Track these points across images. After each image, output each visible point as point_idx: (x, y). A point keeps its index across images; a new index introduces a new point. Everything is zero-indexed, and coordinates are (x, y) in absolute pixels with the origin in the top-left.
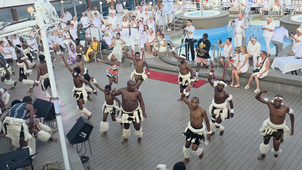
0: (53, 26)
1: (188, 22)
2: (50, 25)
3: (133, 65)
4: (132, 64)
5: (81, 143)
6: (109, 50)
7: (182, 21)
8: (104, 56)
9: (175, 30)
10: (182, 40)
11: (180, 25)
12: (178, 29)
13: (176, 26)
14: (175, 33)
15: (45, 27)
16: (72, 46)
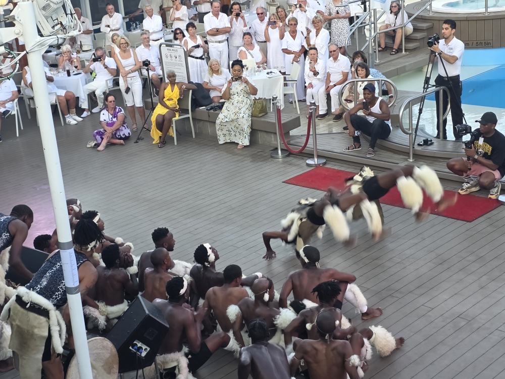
0: (60, 41)
1: (445, 26)
2: (52, 41)
3: (280, 152)
4: (277, 149)
5: (134, 373)
6: (212, 110)
7: (424, 25)
8: (199, 127)
9: (406, 50)
10: (427, 80)
11: (419, 35)
12: (415, 49)
13: (408, 39)
14: (405, 60)
15: (41, 45)
16: (111, 98)
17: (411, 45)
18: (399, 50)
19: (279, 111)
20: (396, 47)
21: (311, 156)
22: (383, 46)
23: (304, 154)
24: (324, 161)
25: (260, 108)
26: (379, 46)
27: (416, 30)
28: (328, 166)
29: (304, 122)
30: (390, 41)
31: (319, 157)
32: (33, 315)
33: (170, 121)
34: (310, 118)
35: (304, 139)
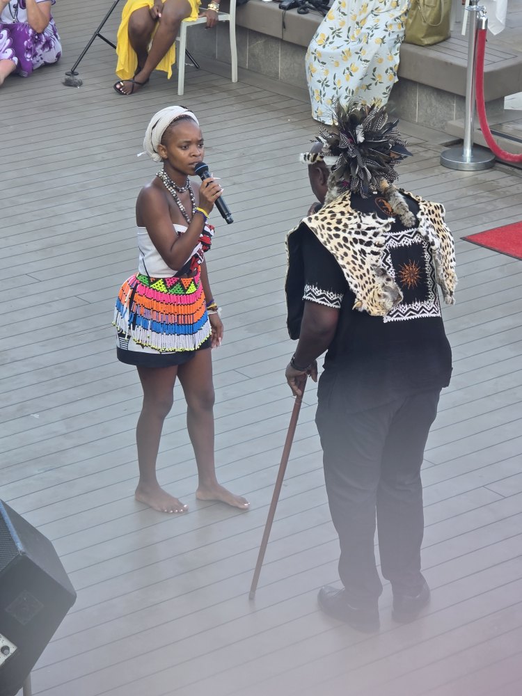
3: (468, 151)
4: (460, 142)
6: (294, 12)
8: (253, 55)
19: (480, 37)
25: (431, 21)
33: (175, 28)
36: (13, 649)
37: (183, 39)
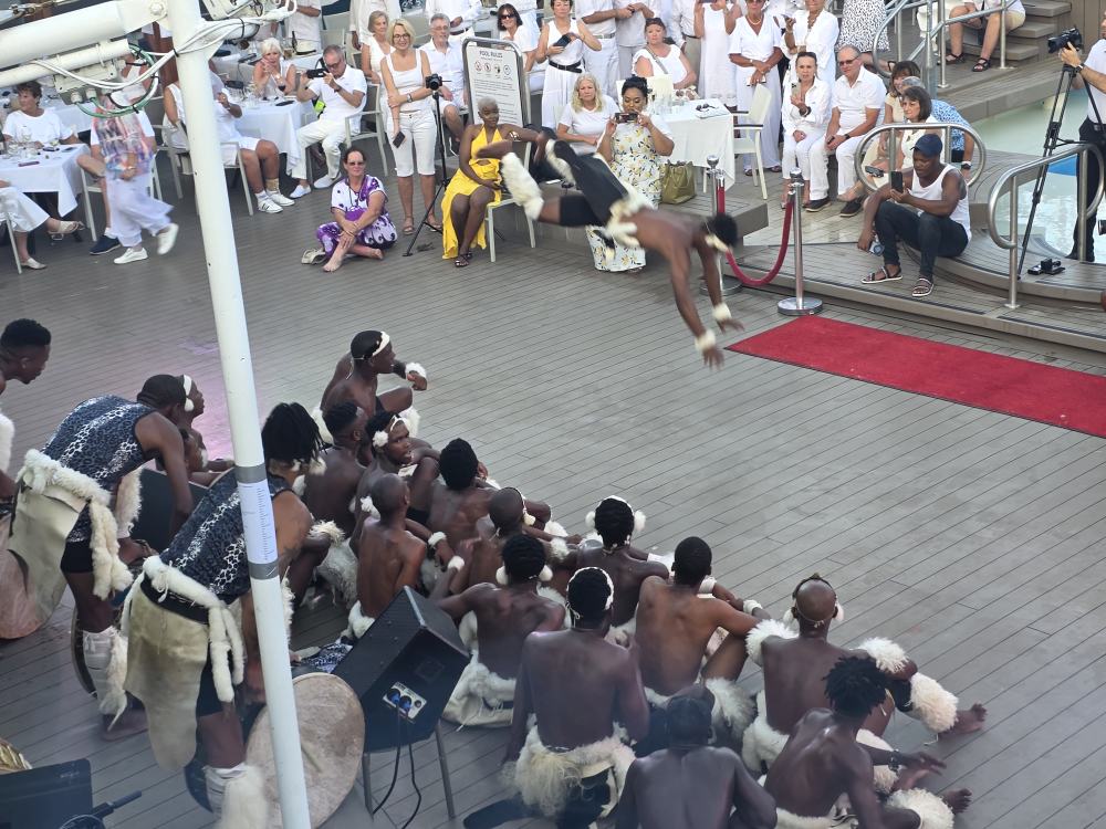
0: (249, 31)
2: (232, 29)
5: (393, 754)
7: (1051, 8)
9: (1008, 62)
10: (1053, 130)
11: (1037, 29)
12: (1028, 60)
13: (1014, 36)
14: (1004, 84)
15: (207, 38)
16: (355, 156)
17: (1020, 51)
18: (993, 61)
19: (721, 192)
20: (985, 54)
21: (789, 292)
22: (957, 51)
23: (773, 286)
24: (818, 303)
25: (681, 184)
26: (949, 51)
27: (1031, 17)
28: (825, 315)
29: (776, 217)
30: (972, 42)
31: (807, 294)
32: (173, 619)
33: (483, 211)
34: (789, 208)
35: (776, 254)
36: (424, 703)
37: (490, 219)
